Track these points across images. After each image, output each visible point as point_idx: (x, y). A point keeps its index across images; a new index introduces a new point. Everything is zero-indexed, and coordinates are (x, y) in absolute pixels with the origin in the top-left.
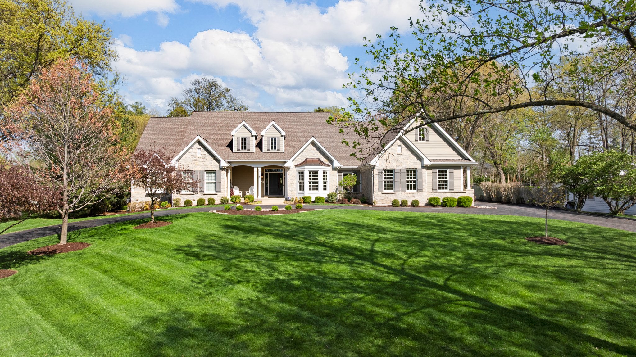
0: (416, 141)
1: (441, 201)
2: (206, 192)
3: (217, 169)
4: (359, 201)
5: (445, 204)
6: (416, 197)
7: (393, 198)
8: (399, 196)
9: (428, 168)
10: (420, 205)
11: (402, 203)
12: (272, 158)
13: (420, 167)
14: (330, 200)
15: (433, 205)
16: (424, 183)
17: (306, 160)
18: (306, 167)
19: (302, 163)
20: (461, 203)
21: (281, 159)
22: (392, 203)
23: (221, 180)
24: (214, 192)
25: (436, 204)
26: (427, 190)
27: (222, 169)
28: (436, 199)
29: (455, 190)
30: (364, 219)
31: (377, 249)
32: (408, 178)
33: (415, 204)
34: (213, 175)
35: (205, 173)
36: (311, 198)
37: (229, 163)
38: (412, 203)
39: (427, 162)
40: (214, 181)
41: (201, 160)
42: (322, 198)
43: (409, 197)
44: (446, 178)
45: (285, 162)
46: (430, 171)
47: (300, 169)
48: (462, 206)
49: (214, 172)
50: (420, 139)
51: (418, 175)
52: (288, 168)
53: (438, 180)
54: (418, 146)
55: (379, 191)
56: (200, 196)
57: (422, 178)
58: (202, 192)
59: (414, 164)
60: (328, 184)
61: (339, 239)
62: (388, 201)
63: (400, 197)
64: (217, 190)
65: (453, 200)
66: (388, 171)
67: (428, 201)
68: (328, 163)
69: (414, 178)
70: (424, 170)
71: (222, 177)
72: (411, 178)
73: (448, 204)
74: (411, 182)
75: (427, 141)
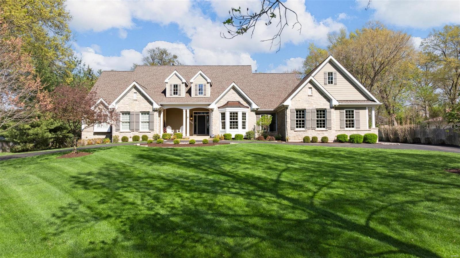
0: (325, 84)
1: (349, 138)
2: (141, 130)
3: (151, 110)
4: (274, 138)
5: (352, 140)
6: (326, 134)
7: (304, 135)
8: (309, 133)
9: (336, 108)
10: (329, 142)
11: (312, 139)
12: (199, 101)
13: (329, 108)
14: (248, 137)
15: (341, 142)
16: (332, 122)
17: (228, 102)
18: (227, 108)
19: (224, 105)
20: (366, 140)
21: (206, 102)
22: (304, 140)
23: (154, 120)
24: (148, 130)
25: (343, 140)
26: (335, 128)
27: (154, 110)
28: (344, 136)
29: (361, 129)
30: (275, 151)
31: (283, 179)
32: (318, 117)
33: (324, 140)
34: (148, 116)
35: (140, 114)
36: (231, 136)
37: (161, 105)
38: (322, 140)
39: (335, 103)
40: (148, 121)
41: (137, 102)
42: (242, 136)
43: (319, 134)
44: (353, 117)
45: (209, 105)
46: (338, 111)
47: (223, 110)
48: (368, 143)
49: (148, 113)
50: (329, 83)
51: (327, 114)
52: (212, 110)
53: (345, 119)
54: (327, 89)
55: (292, 129)
56: (136, 134)
57: (330, 117)
58: (137, 130)
59: (324, 104)
60: (247, 124)
61: (245, 169)
62: (300, 138)
63: (311, 134)
64: (150, 128)
65: (360, 136)
66: (300, 111)
67: (336, 138)
68: (247, 105)
69: (324, 117)
70: (333, 110)
71: (155, 118)
72: (321, 117)
73: (355, 140)
74: (321, 121)
75: (335, 84)
